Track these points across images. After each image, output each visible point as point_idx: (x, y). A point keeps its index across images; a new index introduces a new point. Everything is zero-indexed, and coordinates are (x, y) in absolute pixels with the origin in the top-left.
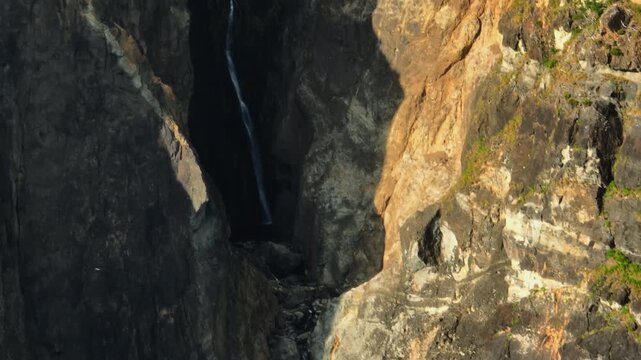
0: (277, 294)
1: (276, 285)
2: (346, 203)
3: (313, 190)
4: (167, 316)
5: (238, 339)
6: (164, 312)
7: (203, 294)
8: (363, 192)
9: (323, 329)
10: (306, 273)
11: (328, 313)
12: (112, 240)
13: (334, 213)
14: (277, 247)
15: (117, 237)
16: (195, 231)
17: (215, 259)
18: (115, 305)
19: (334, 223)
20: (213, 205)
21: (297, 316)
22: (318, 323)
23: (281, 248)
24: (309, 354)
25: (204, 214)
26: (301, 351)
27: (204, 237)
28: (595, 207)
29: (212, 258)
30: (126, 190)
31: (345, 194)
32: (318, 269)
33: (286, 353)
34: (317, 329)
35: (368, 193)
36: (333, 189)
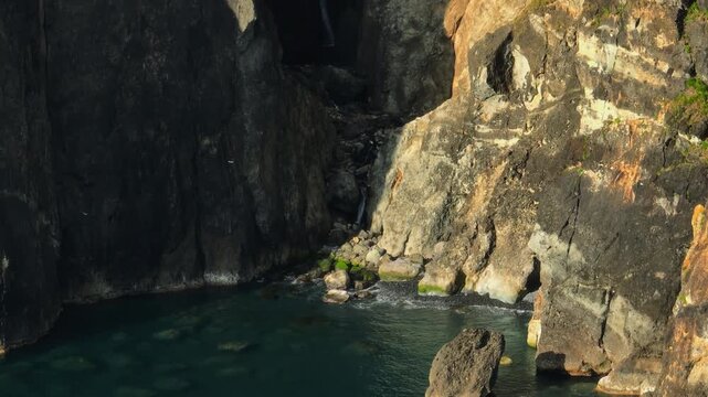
0: (336, 122)
1: (335, 112)
2: (413, 23)
3: (378, 9)
4: (210, 146)
5: (288, 172)
6: (207, 141)
7: (250, 122)
8: (432, 12)
9: (385, 163)
10: (369, 100)
11: (389, 145)
12: (149, 61)
13: (400, 34)
14: (336, 70)
15: (156, 58)
16: (242, 53)
17: (264, 83)
18: (152, 133)
19: (400, 46)
20: (262, 24)
21: (356, 148)
22: (379, 155)
23: (342, 73)
24: (369, 189)
25: (252, 34)
26: (360, 185)
27: (252, 60)
28: (674, 31)
29: (260, 82)
30: (166, 7)
31: (412, 14)
32: (382, 96)
33: (343, 187)
34: (378, 162)
35: (437, 13)
36: (399, 8)
